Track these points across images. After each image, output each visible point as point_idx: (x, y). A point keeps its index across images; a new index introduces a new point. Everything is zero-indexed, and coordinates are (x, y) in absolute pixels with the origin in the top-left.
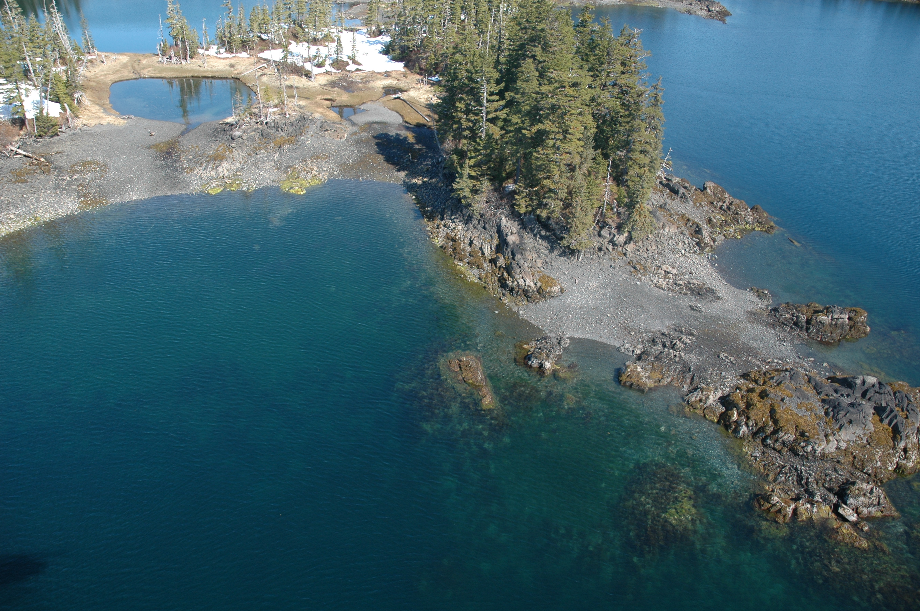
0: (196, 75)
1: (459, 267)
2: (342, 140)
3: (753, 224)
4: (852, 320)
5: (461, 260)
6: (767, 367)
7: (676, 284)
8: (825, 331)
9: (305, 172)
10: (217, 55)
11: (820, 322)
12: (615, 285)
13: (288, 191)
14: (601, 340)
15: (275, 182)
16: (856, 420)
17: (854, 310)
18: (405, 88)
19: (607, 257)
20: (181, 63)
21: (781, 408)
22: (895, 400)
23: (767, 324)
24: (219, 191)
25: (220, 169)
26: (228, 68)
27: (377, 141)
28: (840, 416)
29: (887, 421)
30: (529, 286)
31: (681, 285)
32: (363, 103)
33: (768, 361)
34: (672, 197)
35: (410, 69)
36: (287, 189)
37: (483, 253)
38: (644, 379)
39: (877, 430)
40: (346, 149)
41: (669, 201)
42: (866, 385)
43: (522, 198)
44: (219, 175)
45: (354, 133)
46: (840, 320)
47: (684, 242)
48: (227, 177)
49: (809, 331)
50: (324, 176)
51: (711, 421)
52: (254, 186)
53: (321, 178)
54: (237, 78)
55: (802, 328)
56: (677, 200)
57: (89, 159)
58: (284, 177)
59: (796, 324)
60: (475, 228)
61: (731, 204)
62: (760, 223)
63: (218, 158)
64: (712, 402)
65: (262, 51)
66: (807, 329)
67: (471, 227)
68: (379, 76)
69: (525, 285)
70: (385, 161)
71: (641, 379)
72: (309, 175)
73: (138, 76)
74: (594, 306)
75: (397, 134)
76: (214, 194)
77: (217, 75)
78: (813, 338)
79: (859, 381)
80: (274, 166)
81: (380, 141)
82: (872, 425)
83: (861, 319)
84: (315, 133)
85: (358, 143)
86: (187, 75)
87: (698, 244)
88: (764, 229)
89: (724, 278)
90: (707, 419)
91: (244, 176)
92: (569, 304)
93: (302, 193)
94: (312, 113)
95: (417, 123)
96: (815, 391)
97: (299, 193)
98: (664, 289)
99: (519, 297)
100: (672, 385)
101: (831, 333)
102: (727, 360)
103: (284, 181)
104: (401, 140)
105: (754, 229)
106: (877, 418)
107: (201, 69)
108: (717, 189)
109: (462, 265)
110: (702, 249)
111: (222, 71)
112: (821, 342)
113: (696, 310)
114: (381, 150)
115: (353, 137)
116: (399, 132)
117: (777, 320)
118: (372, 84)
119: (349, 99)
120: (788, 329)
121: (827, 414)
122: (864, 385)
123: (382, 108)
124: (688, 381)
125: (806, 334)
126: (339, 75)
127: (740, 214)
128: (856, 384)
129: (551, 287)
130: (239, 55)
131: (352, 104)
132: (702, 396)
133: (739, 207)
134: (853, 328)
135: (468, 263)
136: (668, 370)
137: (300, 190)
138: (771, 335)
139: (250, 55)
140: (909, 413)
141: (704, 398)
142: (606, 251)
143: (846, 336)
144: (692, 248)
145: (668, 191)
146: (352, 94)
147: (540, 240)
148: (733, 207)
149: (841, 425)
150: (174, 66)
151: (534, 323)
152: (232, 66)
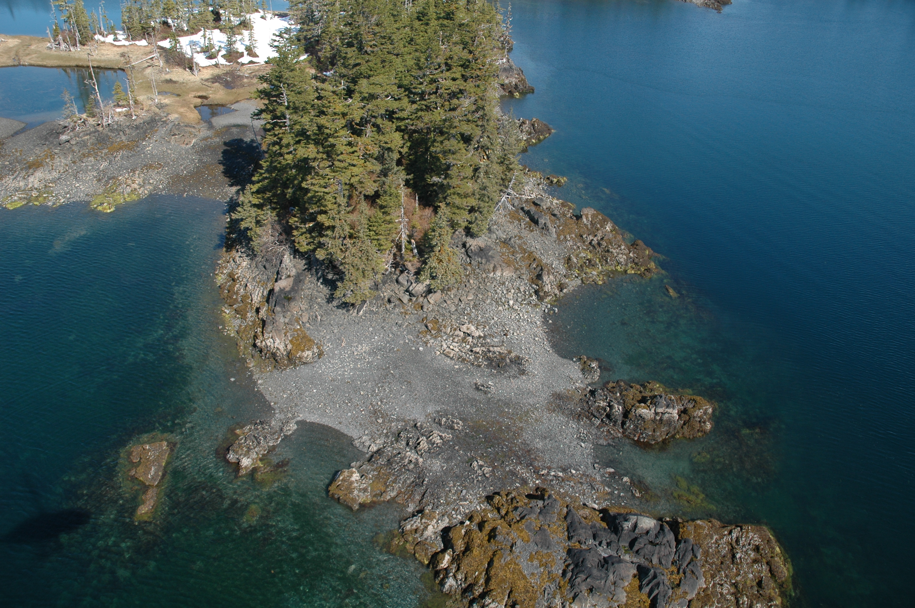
0: (81, 64)
1: (225, 314)
2: (188, 146)
3: (626, 265)
4: (687, 414)
5: (230, 306)
6: (537, 482)
7: (472, 351)
8: (645, 429)
9: (125, 186)
11: (640, 415)
12: (390, 350)
13: (96, 208)
14: (337, 428)
15: (88, 196)
16: (599, 588)
17: (694, 400)
19: (397, 310)
20: (70, 50)
21: (502, 560)
22: (675, 554)
23: (572, 414)
24: (19, 206)
25: (31, 179)
26: (117, 57)
27: (226, 148)
28: (578, 580)
29: (647, 589)
30: (278, 349)
31: (478, 353)
32: (237, 102)
33: (542, 473)
34: (530, 227)
36: (95, 206)
37: (252, 300)
38: (356, 492)
39: (630, 602)
40: (188, 157)
41: (525, 233)
42: (637, 531)
43: (302, 235)
44: (27, 186)
45: (205, 139)
46: (667, 415)
47: (519, 289)
48: (36, 189)
49: (625, 427)
50: (144, 192)
51: (420, 562)
52: (62, 201)
53: (140, 192)
54: (122, 69)
55: (615, 422)
56: (537, 232)
58: (100, 191)
59: (608, 416)
60: (256, 266)
61: (602, 239)
62: (636, 264)
63: (35, 166)
64: (431, 534)
65: (162, 38)
66: (623, 423)
67: (254, 265)
69: (274, 347)
70: (223, 172)
71: (351, 492)
72: (128, 189)
73: (17, 64)
74: (349, 378)
75: (252, 141)
76: (12, 208)
77: (102, 65)
78: (628, 437)
79: (628, 525)
80: (95, 177)
81: (229, 148)
82: (625, 594)
83: (700, 412)
84: (161, 137)
85: (204, 150)
87: (536, 292)
88: (639, 272)
89: (550, 342)
90: (416, 559)
91: (56, 189)
92: (320, 375)
93: (109, 211)
94: (168, 114)
96: (566, 533)
97: (105, 211)
98: (452, 359)
99: (266, 361)
100: (396, 502)
101: (654, 431)
102: (479, 471)
103: (99, 195)
105: (626, 271)
106: (637, 583)
108: (597, 217)
109: (228, 312)
110: (541, 299)
111: (109, 61)
112: (637, 443)
113: (481, 389)
114: (224, 159)
115: (201, 143)
117: (586, 409)
120: (598, 422)
121: (564, 573)
122: (634, 531)
123: (253, 108)
124: (418, 497)
125: (621, 431)
126: (228, 69)
127: (612, 252)
128: (623, 529)
129: (303, 351)
130: (137, 42)
131: (224, 103)
132: (419, 525)
133: (611, 244)
134: (687, 425)
135: (235, 310)
136: (394, 482)
137: (108, 207)
138: (571, 430)
139: (149, 43)
140: (685, 577)
141: (422, 527)
142: (398, 302)
143: (675, 434)
144: (527, 297)
145: (528, 219)
146: (230, 91)
147: (321, 286)
148: (604, 243)
149: (575, 593)
150: (62, 53)
151: (268, 397)
152: (122, 54)
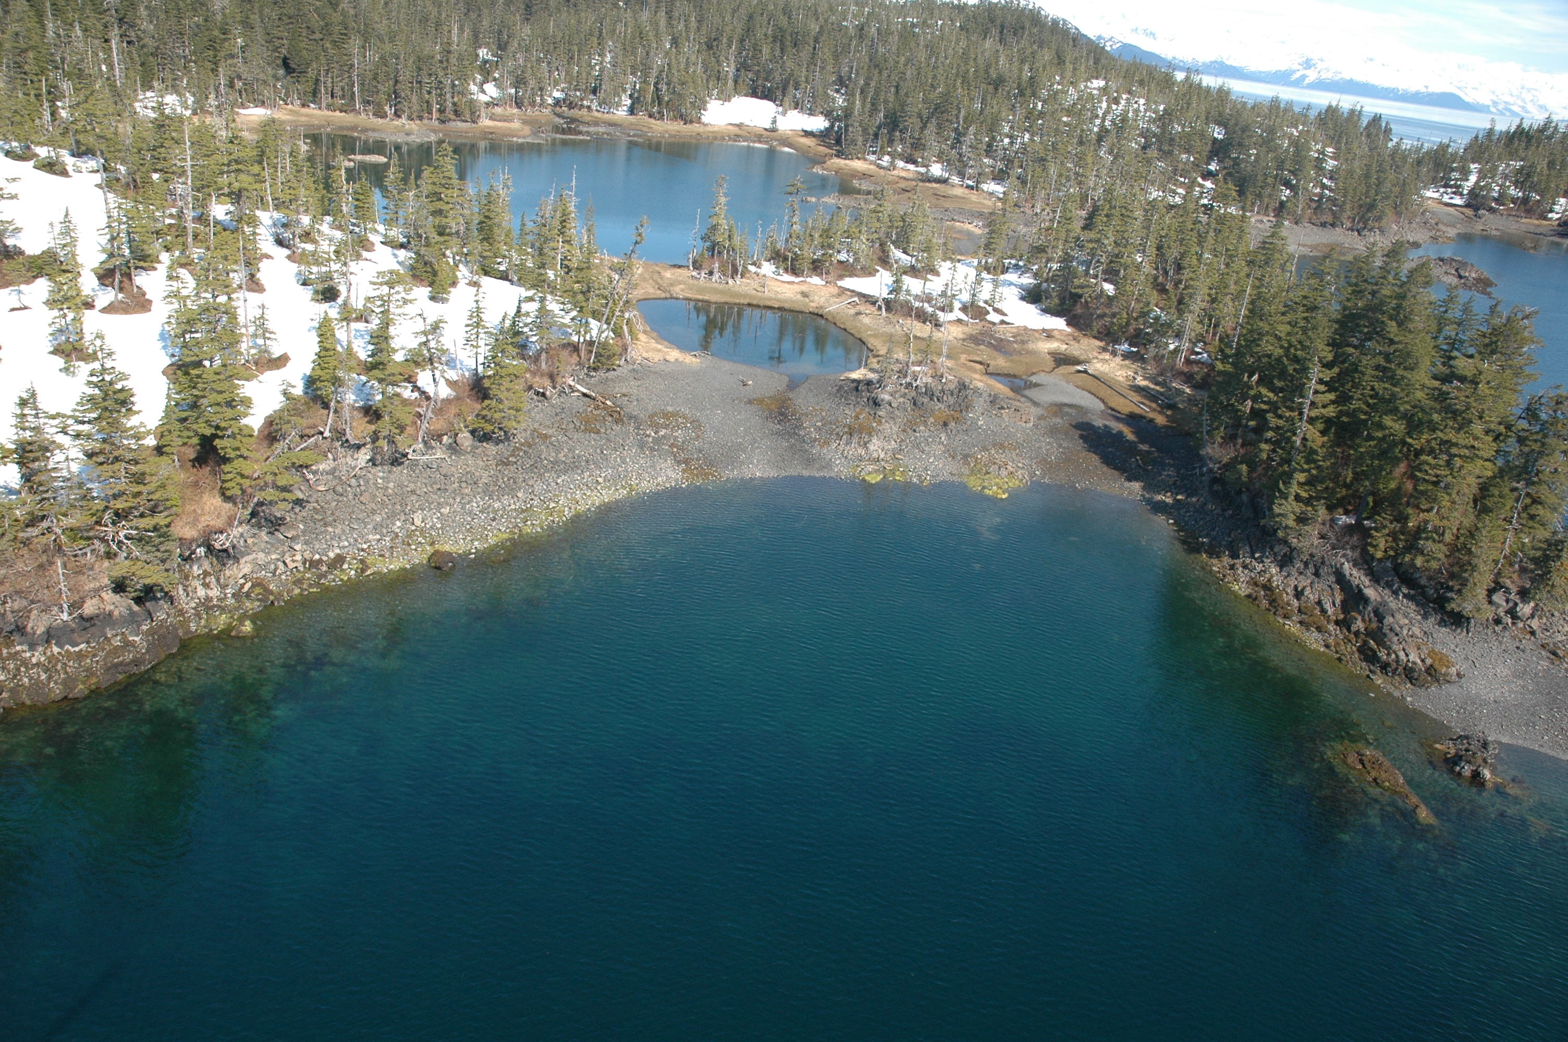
0: (755, 302)
1: (1287, 627)
2: (1028, 425)
5: (1286, 617)
10: (775, 277)
12: (1535, 676)
13: (981, 491)
15: (955, 475)
18: (1082, 358)
20: (727, 283)
24: (878, 479)
25: (871, 447)
26: (799, 297)
27: (1079, 432)
30: (1414, 663)
32: (1033, 374)
35: (1080, 330)
36: (979, 489)
37: (1324, 611)
40: (1040, 439)
43: (1382, 537)
44: (871, 455)
45: (1041, 418)
48: (884, 460)
50: (1024, 476)
52: (928, 478)
53: (1020, 477)
54: (817, 314)
57: (670, 409)
58: (965, 470)
60: (1301, 573)
63: (863, 430)
65: (841, 277)
67: (1294, 572)
68: (1037, 335)
69: (1408, 661)
70: (1103, 463)
72: (1004, 473)
73: (668, 295)
74: (1514, 701)
75: (1105, 426)
76: (873, 482)
77: (786, 306)
80: (945, 452)
81: (1084, 433)
84: (986, 410)
85: (1053, 431)
86: (742, 301)
91: (908, 462)
93: (1004, 497)
94: (971, 381)
95: (1131, 412)
97: (999, 496)
99: (1397, 677)
103: (969, 476)
104: (1115, 435)
107: (759, 294)
109: (1291, 625)
111: (792, 301)
114: (1091, 447)
115: (1042, 423)
116: (1107, 423)
118: (1031, 346)
119: (1008, 364)
123: (1063, 383)
126: (980, 328)
129: (1448, 667)
130: (808, 280)
131: (1018, 373)
135: (1301, 622)
137: (998, 491)
139: (827, 282)
146: (1009, 358)
147: (1405, 601)
150: (716, 285)
151: (1433, 716)
152: (804, 295)
